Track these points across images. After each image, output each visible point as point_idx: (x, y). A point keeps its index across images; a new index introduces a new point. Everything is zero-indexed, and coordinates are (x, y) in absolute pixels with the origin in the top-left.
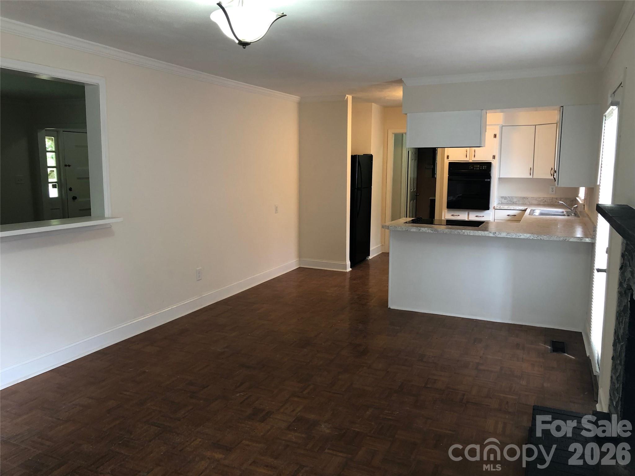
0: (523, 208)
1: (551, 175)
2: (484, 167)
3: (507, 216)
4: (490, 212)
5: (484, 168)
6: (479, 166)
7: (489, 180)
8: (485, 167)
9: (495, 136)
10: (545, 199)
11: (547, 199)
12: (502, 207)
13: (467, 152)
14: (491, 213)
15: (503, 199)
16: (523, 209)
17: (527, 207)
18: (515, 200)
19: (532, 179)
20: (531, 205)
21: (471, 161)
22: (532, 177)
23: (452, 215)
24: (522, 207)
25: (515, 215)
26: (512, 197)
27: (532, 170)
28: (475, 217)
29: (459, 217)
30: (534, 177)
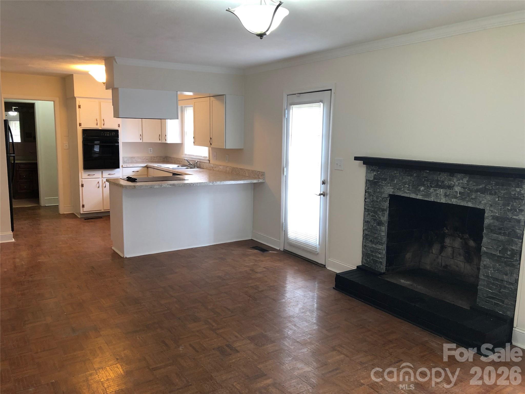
1: (160, 140)
3: (133, 172)
6: (109, 133)
7: (118, 144)
8: (113, 134)
12: (128, 166)
13: (97, 120)
14: (121, 171)
16: (144, 166)
19: (141, 143)
21: (101, 128)
23: (89, 175)
25: (138, 171)
27: (141, 136)
28: (108, 175)
29: (94, 177)
30: (144, 141)
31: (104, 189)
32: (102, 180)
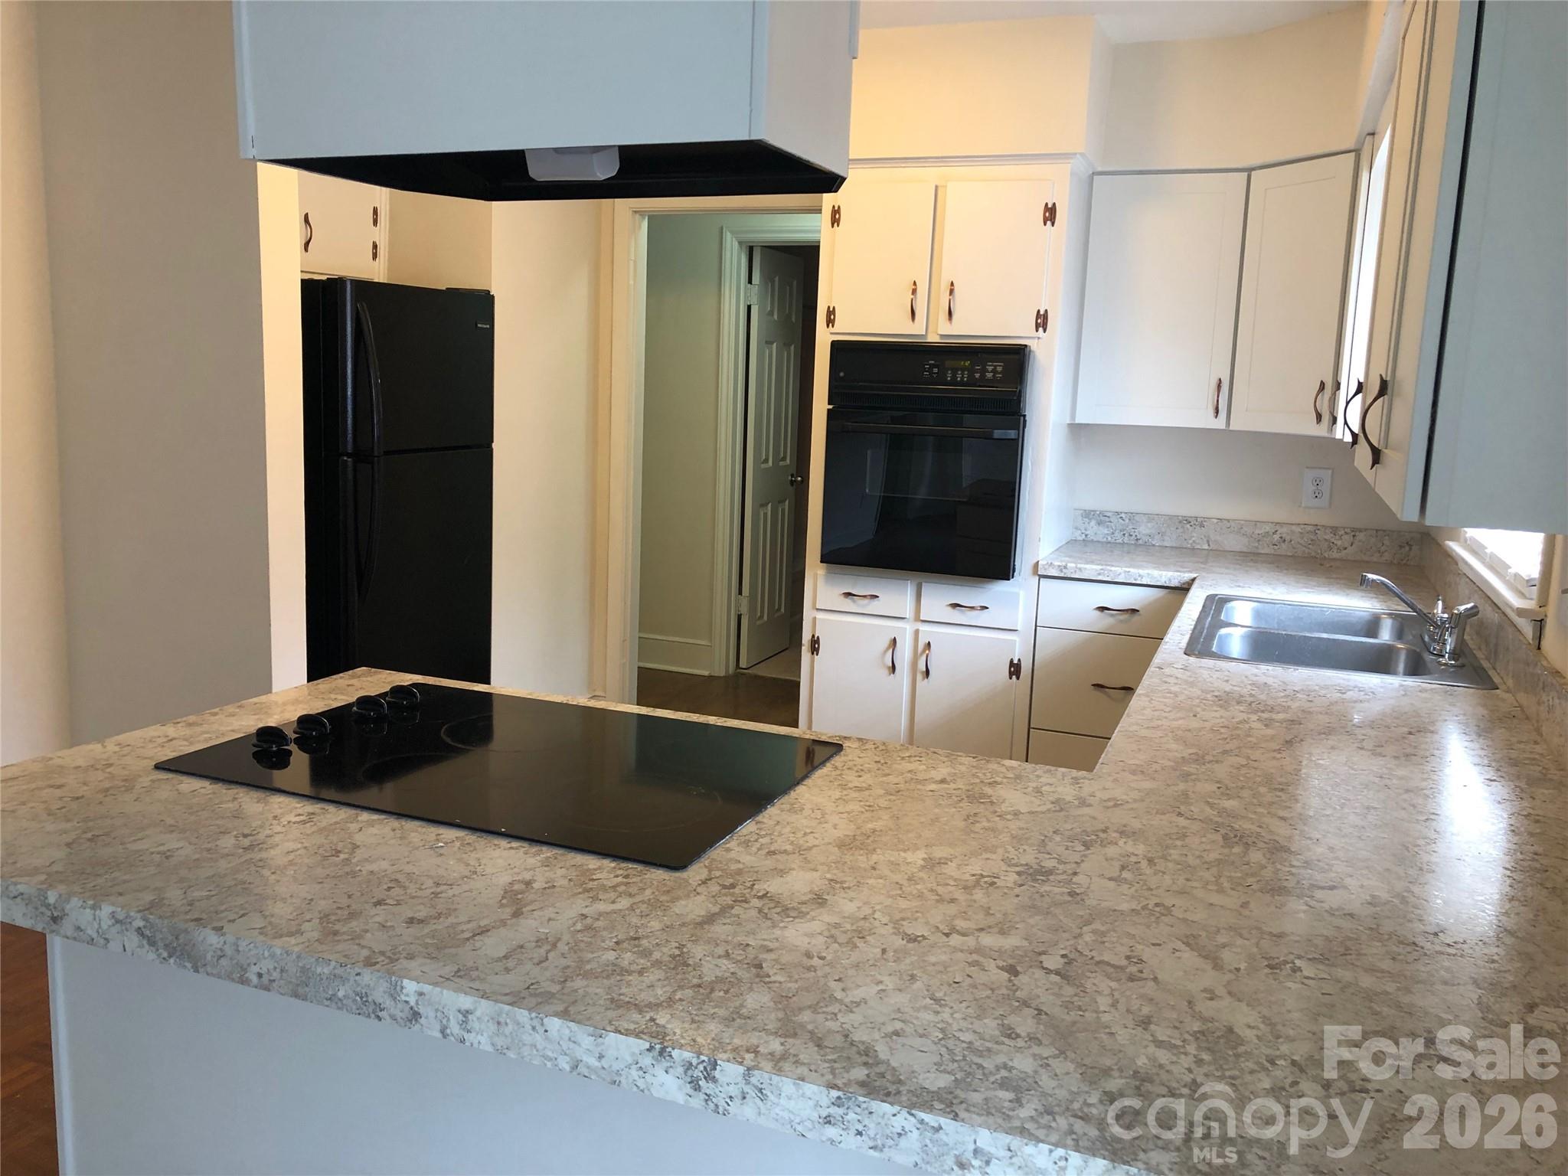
0: (1172, 576)
1: (1319, 417)
2: (990, 368)
3: (1098, 613)
4: (1015, 590)
5: (989, 375)
6: (967, 363)
7: (1012, 434)
8: (994, 371)
9: (1050, 214)
10: (1284, 530)
11: (1293, 532)
12: (1072, 568)
13: (914, 292)
14: (1022, 594)
15: (1093, 523)
16: (1175, 583)
17: (1194, 575)
18: (1144, 529)
19: (1227, 433)
20: (1215, 556)
21: (933, 338)
22: (1223, 427)
23: (848, 595)
24: (1170, 574)
25: (1134, 611)
26: (1132, 516)
27: (1223, 392)
28: (949, 608)
29: (873, 607)
30: (1235, 426)
31: (921, 683)
32: (917, 632)
